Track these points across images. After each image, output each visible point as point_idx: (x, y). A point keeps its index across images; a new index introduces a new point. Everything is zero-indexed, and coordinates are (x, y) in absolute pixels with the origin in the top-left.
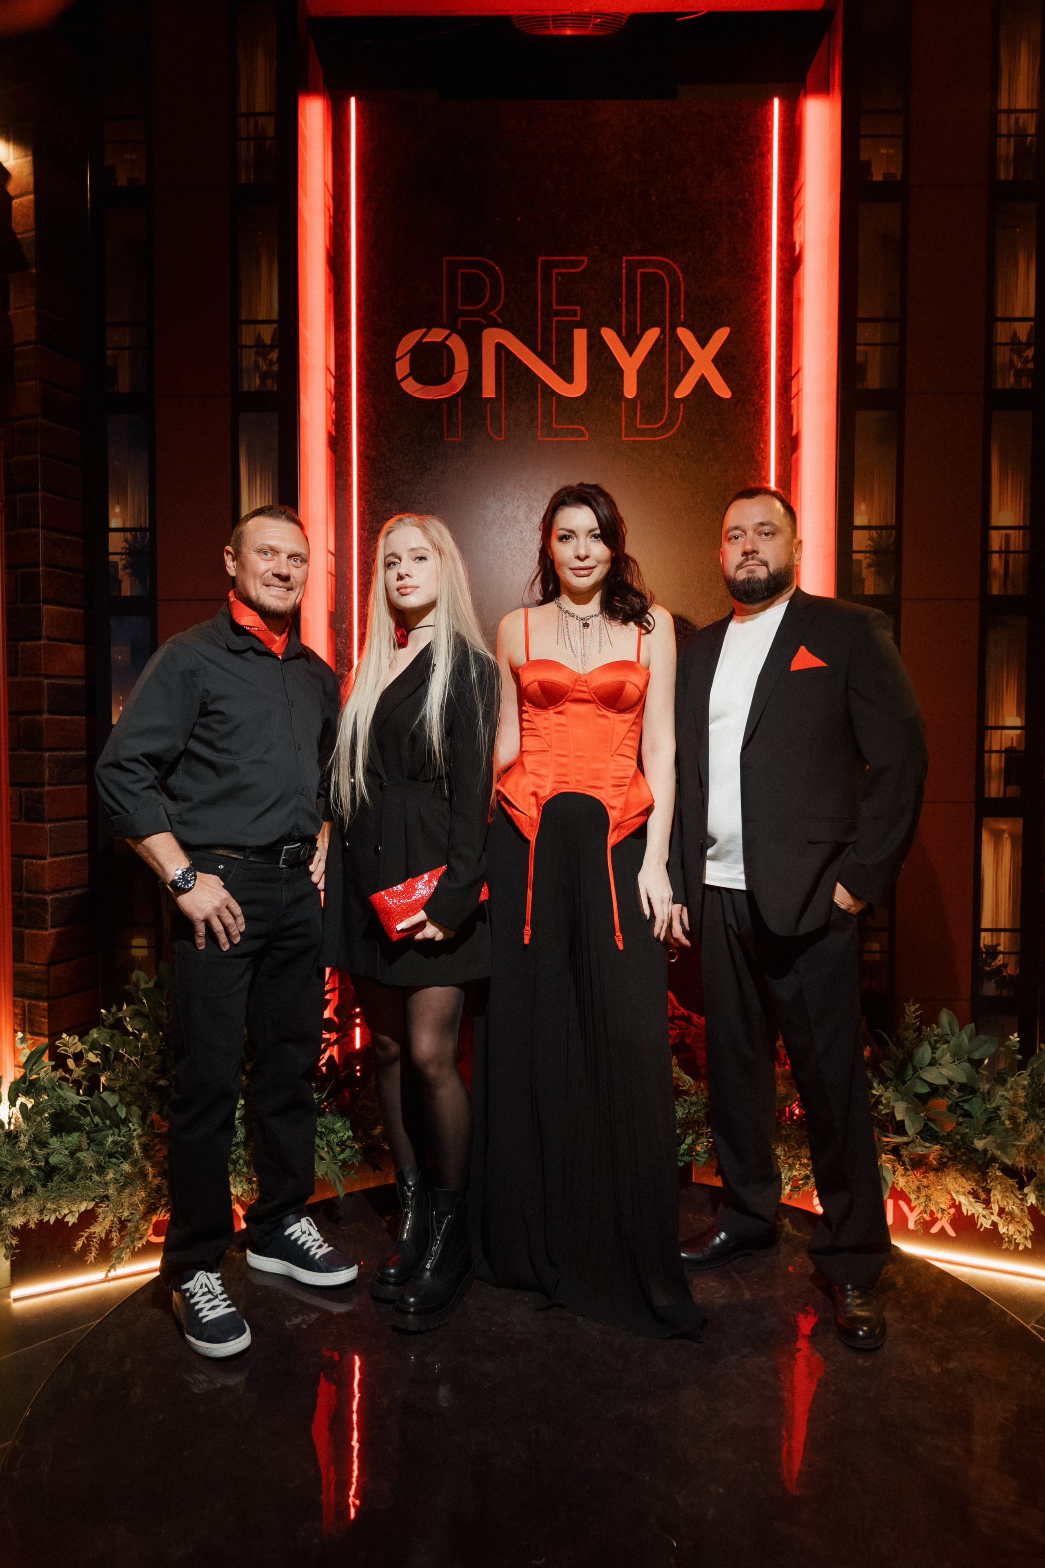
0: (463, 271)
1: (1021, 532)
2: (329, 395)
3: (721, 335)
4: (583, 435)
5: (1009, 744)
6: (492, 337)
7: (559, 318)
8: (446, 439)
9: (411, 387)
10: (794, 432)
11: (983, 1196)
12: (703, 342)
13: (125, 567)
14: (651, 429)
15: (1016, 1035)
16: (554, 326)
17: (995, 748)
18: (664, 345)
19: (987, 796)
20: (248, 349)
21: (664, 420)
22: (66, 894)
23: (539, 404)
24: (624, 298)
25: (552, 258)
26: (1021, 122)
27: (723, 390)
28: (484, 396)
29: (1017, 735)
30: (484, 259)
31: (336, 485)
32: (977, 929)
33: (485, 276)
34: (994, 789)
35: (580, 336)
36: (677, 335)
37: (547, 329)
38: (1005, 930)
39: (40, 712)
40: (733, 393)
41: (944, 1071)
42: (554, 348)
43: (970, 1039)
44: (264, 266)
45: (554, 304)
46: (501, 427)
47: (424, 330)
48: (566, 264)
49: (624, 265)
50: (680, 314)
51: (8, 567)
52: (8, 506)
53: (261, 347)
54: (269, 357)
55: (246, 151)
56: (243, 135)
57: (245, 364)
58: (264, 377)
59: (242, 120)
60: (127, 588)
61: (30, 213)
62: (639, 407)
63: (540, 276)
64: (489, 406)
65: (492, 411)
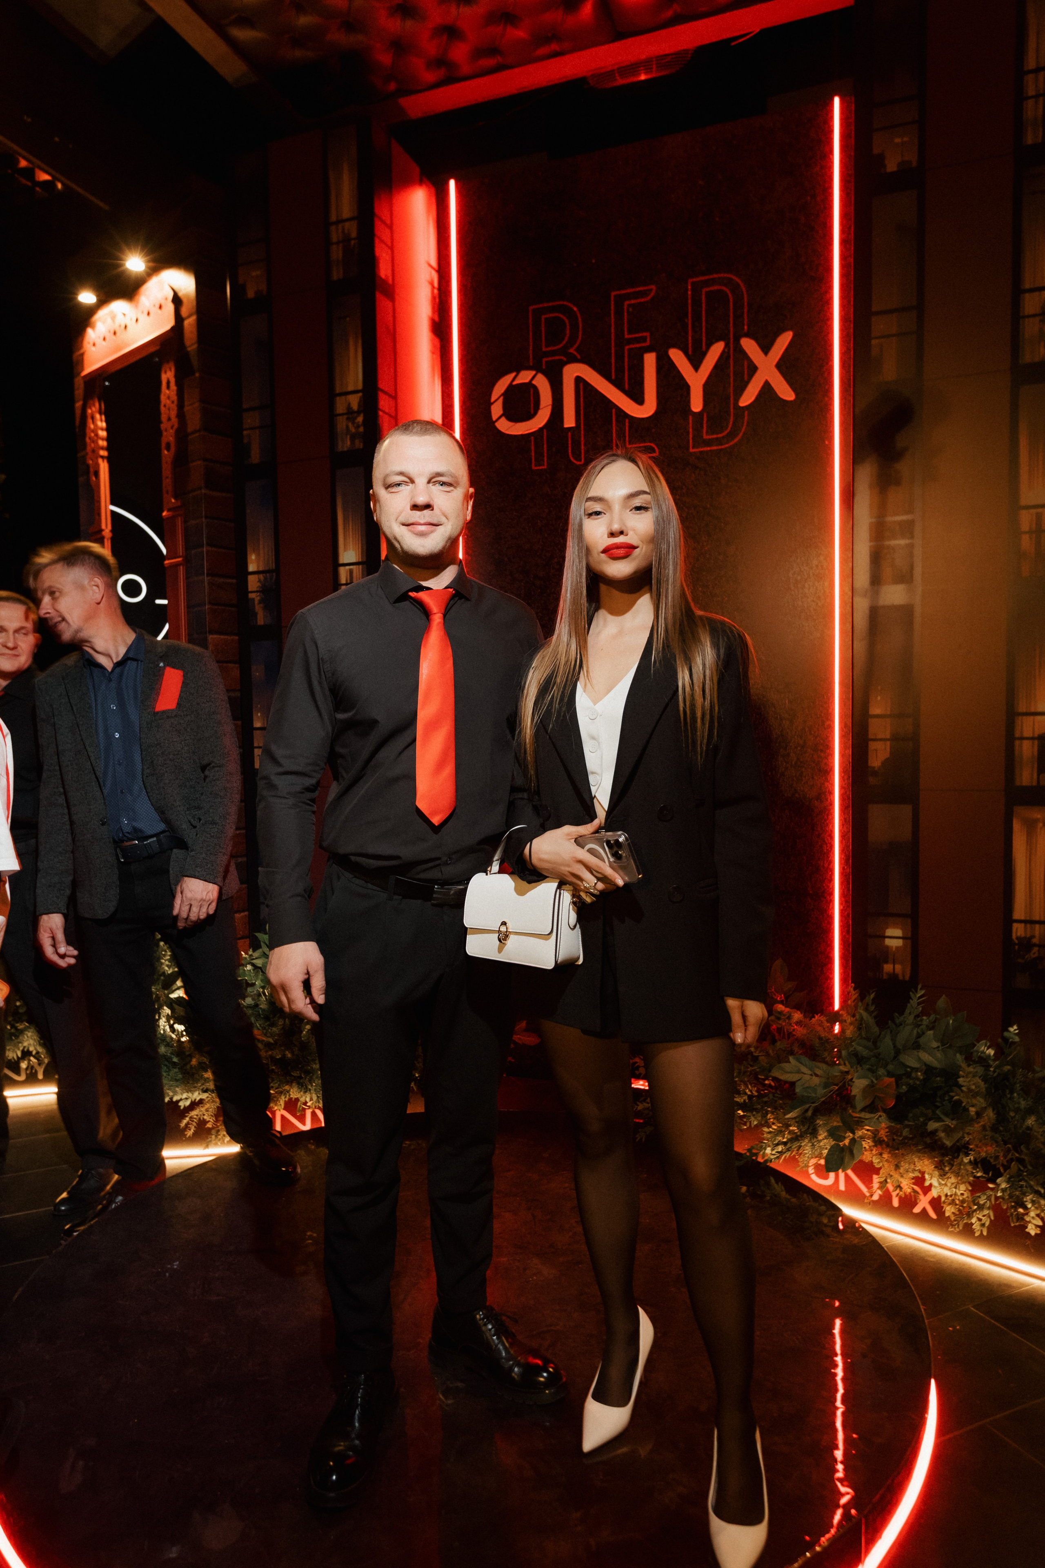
0: (547, 316)
3: (784, 340)
4: (654, 451)
5: (1042, 731)
6: (572, 372)
7: (632, 346)
8: (534, 468)
9: (505, 426)
12: (766, 349)
13: (260, 602)
14: (717, 439)
15: (1015, 1027)
16: (626, 355)
17: (1027, 734)
18: (728, 357)
19: (1018, 784)
20: (341, 417)
21: (729, 429)
23: (614, 429)
24: (690, 318)
25: (623, 292)
27: (786, 393)
28: (566, 426)
30: (565, 303)
32: (1009, 921)
33: (564, 318)
34: (1027, 776)
35: (650, 361)
36: (741, 346)
37: (620, 357)
38: (1039, 922)
40: (797, 394)
41: (922, 1054)
42: (626, 375)
43: (955, 1025)
44: (351, 347)
45: (626, 333)
46: (580, 452)
47: (514, 374)
48: (637, 295)
49: (689, 287)
50: (743, 325)
51: (189, 607)
52: (187, 561)
53: (350, 414)
54: (356, 421)
55: (337, 253)
56: (334, 240)
57: (339, 430)
58: (353, 438)
59: (333, 228)
60: (261, 619)
61: (194, 330)
62: (705, 419)
63: (612, 312)
64: (570, 434)
65: (572, 439)
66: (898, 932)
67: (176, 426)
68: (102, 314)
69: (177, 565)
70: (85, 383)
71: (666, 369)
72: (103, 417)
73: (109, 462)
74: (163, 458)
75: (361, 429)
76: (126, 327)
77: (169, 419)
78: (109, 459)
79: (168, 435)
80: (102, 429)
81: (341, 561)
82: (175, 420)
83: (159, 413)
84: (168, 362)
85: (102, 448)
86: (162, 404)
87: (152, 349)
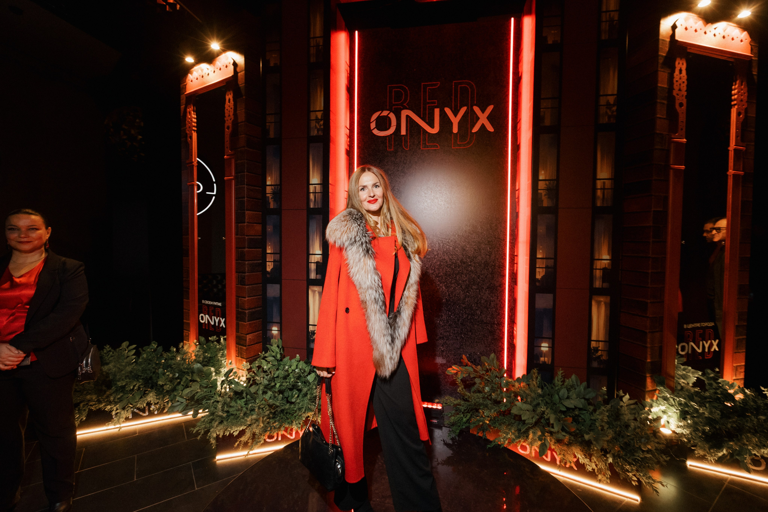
0: (395, 90)
1: (610, 181)
2: (346, 136)
3: (490, 108)
4: (438, 147)
5: (604, 266)
6: (405, 113)
7: (430, 105)
8: (387, 150)
9: (376, 132)
10: (518, 143)
11: (589, 456)
12: (483, 111)
13: (272, 198)
14: (463, 144)
15: (605, 388)
16: (427, 108)
17: (598, 268)
18: (468, 113)
19: (594, 287)
20: (313, 121)
21: (468, 141)
22: (253, 310)
23: (422, 136)
24: (453, 96)
25: (426, 83)
26: (612, 15)
27: (490, 129)
28: (402, 134)
29: (608, 263)
30: (402, 85)
31: (349, 168)
32: (590, 340)
33: (402, 91)
34: (598, 284)
35: (437, 111)
36: (473, 109)
37: (425, 109)
38: (601, 341)
39: (244, 248)
40: (495, 130)
41: (572, 401)
42: (427, 116)
43: (584, 389)
44: (319, 92)
45: (427, 100)
46: (407, 145)
47: (380, 112)
48: (432, 85)
49: (453, 84)
50: (474, 101)
51: (236, 198)
52: (236, 178)
53: (317, 120)
54: (320, 123)
55: (313, 51)
56: (312, 45)
57: (312, 126)
58: (318, 130)
59: (312, 40)
60: (272, 205)
61: (244, 77)
62: (459, 136)
63: (422, 90)
64: (403, 138)
65: (404, 139)
66: (547, 345)
67: (233, 119)
68: (196, 68)
69: (230, 180)
70: (186, 97)
71: (443, 115)
72: (195, 113)
73: (197, 133)
74: (226, 133)
75: (322, 127)
76: (208, 74)
77: (229, 116)
78: (197, 132)
79: (229, 122)
80: (194, 118)
81: (311, 183)
82: (232, 117)
83: (224, 113)
84: (229, 91)
85: (194, 126)
86: (226, 109)
87: (222, 85)
